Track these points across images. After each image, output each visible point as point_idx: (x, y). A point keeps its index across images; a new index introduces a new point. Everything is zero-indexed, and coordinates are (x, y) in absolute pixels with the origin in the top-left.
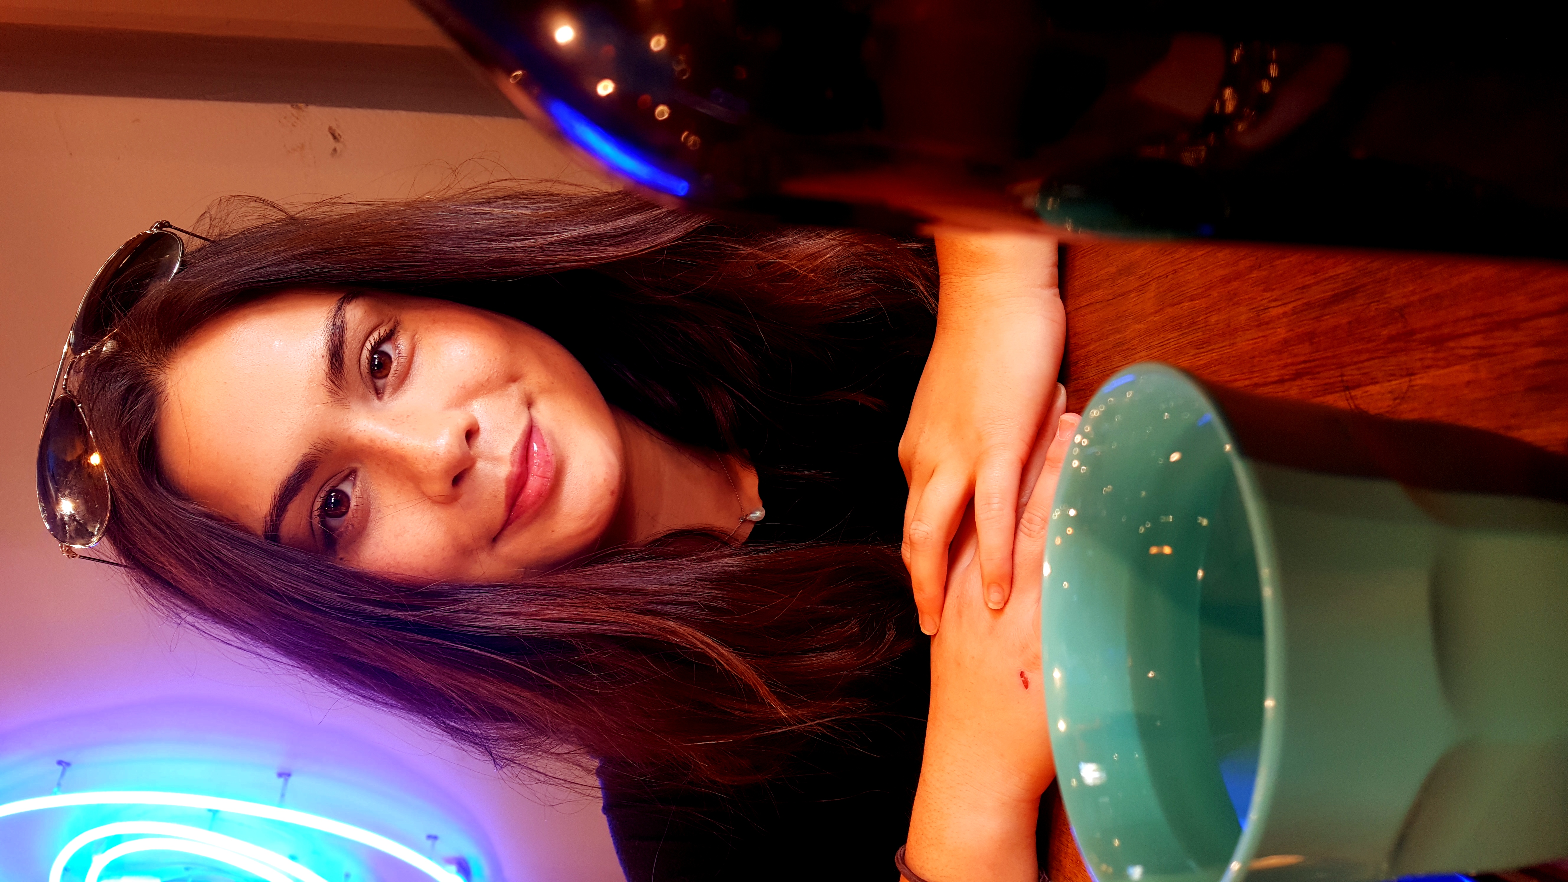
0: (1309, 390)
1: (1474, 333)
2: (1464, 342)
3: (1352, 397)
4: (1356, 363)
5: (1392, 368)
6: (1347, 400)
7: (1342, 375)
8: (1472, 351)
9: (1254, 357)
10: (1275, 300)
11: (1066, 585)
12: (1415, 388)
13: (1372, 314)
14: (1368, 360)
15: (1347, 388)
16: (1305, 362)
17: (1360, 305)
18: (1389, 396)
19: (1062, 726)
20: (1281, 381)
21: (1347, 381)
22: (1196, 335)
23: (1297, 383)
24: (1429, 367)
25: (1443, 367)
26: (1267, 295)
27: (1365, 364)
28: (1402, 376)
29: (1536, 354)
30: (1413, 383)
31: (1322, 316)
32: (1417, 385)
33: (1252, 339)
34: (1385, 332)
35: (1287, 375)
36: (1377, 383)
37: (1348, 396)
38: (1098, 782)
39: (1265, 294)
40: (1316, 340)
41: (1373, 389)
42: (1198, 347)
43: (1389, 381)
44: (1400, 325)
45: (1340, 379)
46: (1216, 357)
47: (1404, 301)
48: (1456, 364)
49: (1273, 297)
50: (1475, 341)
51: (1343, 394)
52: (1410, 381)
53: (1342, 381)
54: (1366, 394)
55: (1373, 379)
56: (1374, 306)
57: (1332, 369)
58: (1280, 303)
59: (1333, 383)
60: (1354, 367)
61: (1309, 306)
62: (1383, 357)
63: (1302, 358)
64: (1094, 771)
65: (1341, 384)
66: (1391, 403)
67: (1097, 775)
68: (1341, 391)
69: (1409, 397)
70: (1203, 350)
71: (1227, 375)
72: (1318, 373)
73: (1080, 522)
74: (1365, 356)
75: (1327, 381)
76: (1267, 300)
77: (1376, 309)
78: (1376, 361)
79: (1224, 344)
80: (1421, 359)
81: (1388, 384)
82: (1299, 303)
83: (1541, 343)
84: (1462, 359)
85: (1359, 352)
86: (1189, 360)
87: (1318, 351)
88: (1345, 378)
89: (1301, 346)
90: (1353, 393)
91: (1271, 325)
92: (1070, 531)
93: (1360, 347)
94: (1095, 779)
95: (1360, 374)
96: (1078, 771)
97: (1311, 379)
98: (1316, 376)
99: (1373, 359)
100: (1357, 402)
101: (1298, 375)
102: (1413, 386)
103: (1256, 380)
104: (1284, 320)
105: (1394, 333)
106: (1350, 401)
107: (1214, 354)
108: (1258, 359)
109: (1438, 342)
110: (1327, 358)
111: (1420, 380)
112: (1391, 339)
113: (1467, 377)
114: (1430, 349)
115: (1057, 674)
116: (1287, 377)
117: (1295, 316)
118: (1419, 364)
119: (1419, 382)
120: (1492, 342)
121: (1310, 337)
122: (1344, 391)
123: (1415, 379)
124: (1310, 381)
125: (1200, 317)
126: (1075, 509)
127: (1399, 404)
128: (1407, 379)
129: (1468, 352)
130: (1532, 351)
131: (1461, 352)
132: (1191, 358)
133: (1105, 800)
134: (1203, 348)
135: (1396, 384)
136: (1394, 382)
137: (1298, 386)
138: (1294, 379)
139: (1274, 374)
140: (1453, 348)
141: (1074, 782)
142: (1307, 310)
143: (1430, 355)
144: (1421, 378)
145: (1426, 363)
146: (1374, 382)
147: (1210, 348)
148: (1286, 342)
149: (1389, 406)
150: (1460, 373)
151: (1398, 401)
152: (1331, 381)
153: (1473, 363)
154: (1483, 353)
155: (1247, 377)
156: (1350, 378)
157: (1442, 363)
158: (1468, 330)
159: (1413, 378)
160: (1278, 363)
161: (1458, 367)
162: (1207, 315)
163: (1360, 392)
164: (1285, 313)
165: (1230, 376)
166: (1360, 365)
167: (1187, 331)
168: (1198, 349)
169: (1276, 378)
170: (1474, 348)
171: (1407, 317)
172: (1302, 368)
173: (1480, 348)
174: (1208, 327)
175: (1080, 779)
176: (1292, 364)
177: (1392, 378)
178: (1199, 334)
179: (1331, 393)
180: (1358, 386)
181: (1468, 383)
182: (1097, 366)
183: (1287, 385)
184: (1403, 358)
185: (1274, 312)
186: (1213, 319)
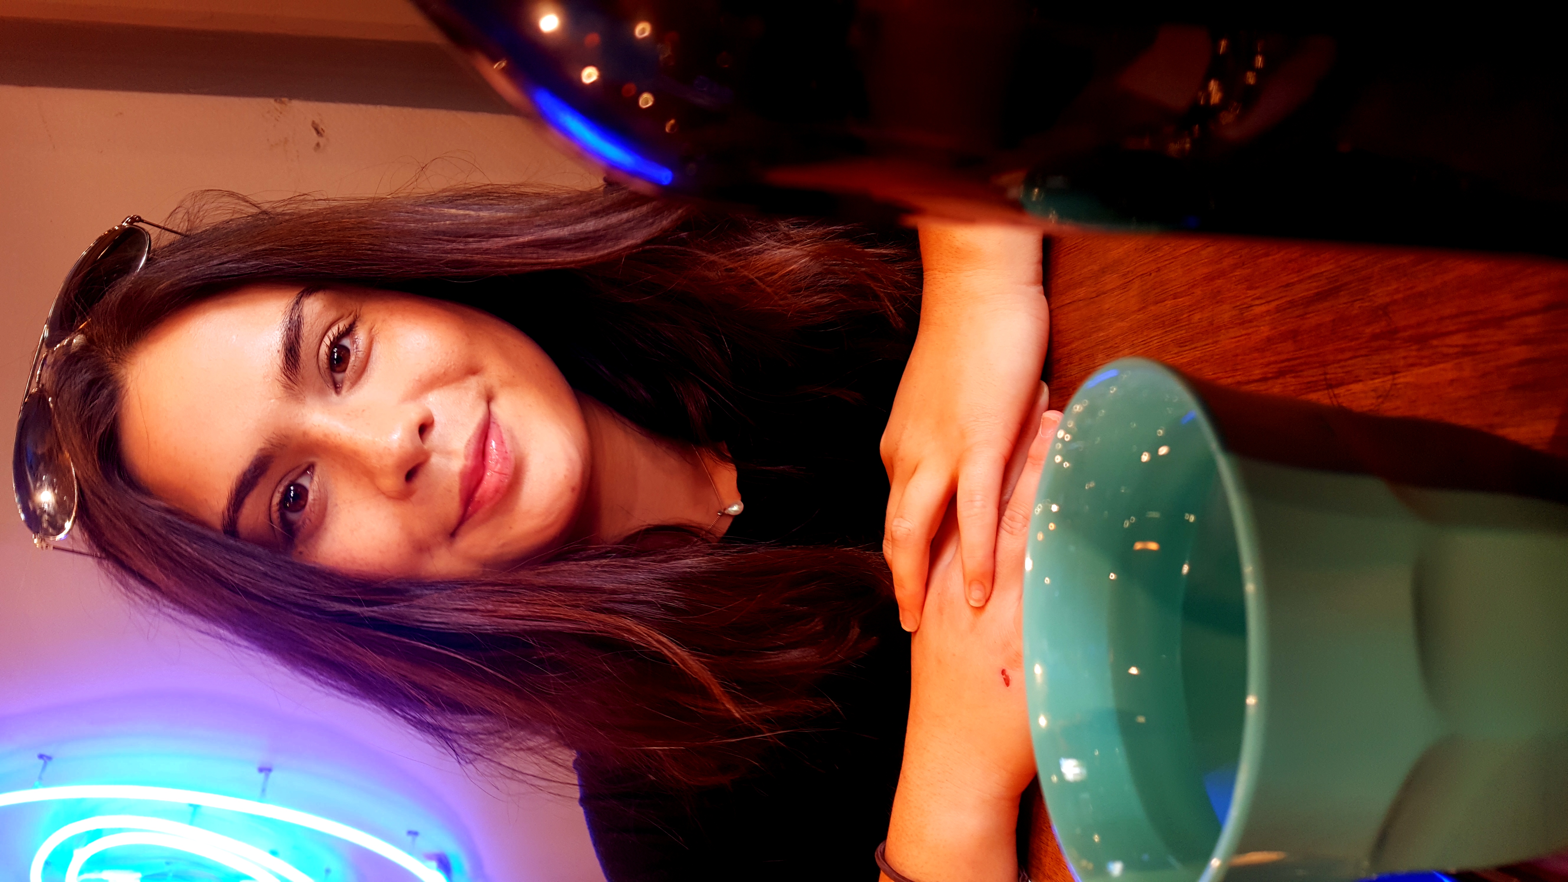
0: (1292, 388)
1: (1457, 332)
2: (1448, 341)
3: (1335, 395)
4: (1340, 361)
5: (1376, 366)
6: (1331, 398)
7: (1325, 374)
8: (1456, 350)
9: (1237, 355)
10: (1258, 298)
11: (1047, 580)
12: (1399, 386)
13: (1355, 312)
14: (1351, 358)
15: (1330, 387)
16: (1288, 360)
17: (1344, 303)
18: (1373, 394)
19: (1043, 721)
20: (1264, 379)
21: (1330, 379)
22: (1180, 332)
23: (1280, 381)
24: (1413, 365)
25: (1426, 366)
26: (1250, 293)
27: (1350, 362)
28: (1386, 374)
29: (1520, 352)
30: (1396, 381)
31: (1306, 314)
32: (1399, 384)
33: (1235, 338)
34: (1368, 330)
35: (1271, 373)
36: (1360, 381)
37: (1332, 394)
38: (1078, 778)
39: (1248, 291)
40: (1300, 338)
41: (1356, 387)
42: (1182, 345)
43: (1372, 379)
44: (1383, 323)
45: (1323, 377)
46: (1199, 355)
47: (1388, 299)
48: (1439, 363)
49: (1258, 295)
50: (1459, 339)
51: (1326, 392)
52: (1394, 379)
53: (1325, 379)
54: (1349, 392)
55: (1357, 377)
56: (1357, 304)
57: (1316, 368)
58: (1263, 301)
59: (1316, 381)
60: (1336, 365)
61: (1292, 304)
62: (1366, 355)
63: (1284, 357)
64: (1074, 766)
65: (1324, 383)
66: (1374, 401)
67: (1077, 770)
68: (1324, 389)
69: (1392, 395)
70: (1187, 348)
71: (1211, 374)
72: (1301, 371)
73: (1061, 517)
74: (1348, 354)
75: (1310, 379)
76: (1250, 299)
77: (1359, 307)
78: (1360, 359)
79: (1207, 342)
80: (1404, 358)
81: (1371, 382)
82: (1284, 300)
83: (1525, 341)
84: (1446, 357)
85: (1342, 351)
86: (1172, 358)
87: (1301, 349)
88: (1328, 376)
89: (1284, 344)
90: (1336, 391)
91: (1255, 323)
92: (1052, 526)
93: (1343, 346)
94: (1075, 775)
95: (1343, 372)
96: (1059, 767)
97: (1294, 377)
98: (1300, 373)
99: (1356, 357)
100: (1340, 400)
101: (1281, 374)
102: (1395, 384)
103: (1239, 378)
104: (1267, 318)
105: (1378, 331)
106: (1334, 399)
107: (1197, 352)
108: (1240, 358)
109: (1421, 340)
110: (1310, 356)
111: (1404, 378)
112: (1375, 337)
113: (1451, 375)
114: (1414, 348)
115: (1038, 670)
116: (1270, 375)
117: (1278, 314)
118: (1402, 362)
119: (1402, 380)
120: (1475, 340)
121: (1293, 335)
122: (1327, 389)
123: (1399, 377)
124: (1294, 380)
125: (1184, 314)
126: (1057, 504)
127: (1383, 403)
128: (1390, 377)
129: (1451, 351)
130: (1517, 349)
131: (1445, 350)
132: (1174, 356)
133: (1085, 796)
134: (1186, 346)
135: (1379, 382)
136: (1376, 381)
137: (1281, 384)
138: (1277, 378)
139: (1257, 372)
140: (1437, 346)
141: (1055, 779)
142: (1289, 308)
143: (1414, 353)
144: (1404, 377)
145: (1410, 361)
146: (1357, 380)
147: (1193, 346)
148: (1269, 340)
149: (1372, 404)
150: (1444, 372)
151: (1380, 400)
152: (1314, 379)
153: (1457, 361)
154: (1467, 352)
155: (1230, 375)
156: (1333, 376)
157: (1425, 361)
158: (1452, 328)
159: (1396, 376)
160: (1261, 361)
161: (1441, 366)
162: (1191, 313)
163: (1343, 390)
164: (1268, 311)
165: (1212, 374)
166: (1342, 363)
167: (1170, 329)
168: (1181, 347)
169: (1260, 376)
170: (1457, 346)
171: (1391, 315)
172: (1286, 367)
173: (1464, 346)
174: (1191, 325)
175: (1061, 775)
176: (1276, 362)
177: (1376, 376)
178: (1184, 331)
179: (1315, 391)
180: (1340, 384)
181: (1452, 381)
182: (1080, 364)
183: (1270, 383)
184: (1387, 357)
185: (1258, 310)
186: (1197, 317)
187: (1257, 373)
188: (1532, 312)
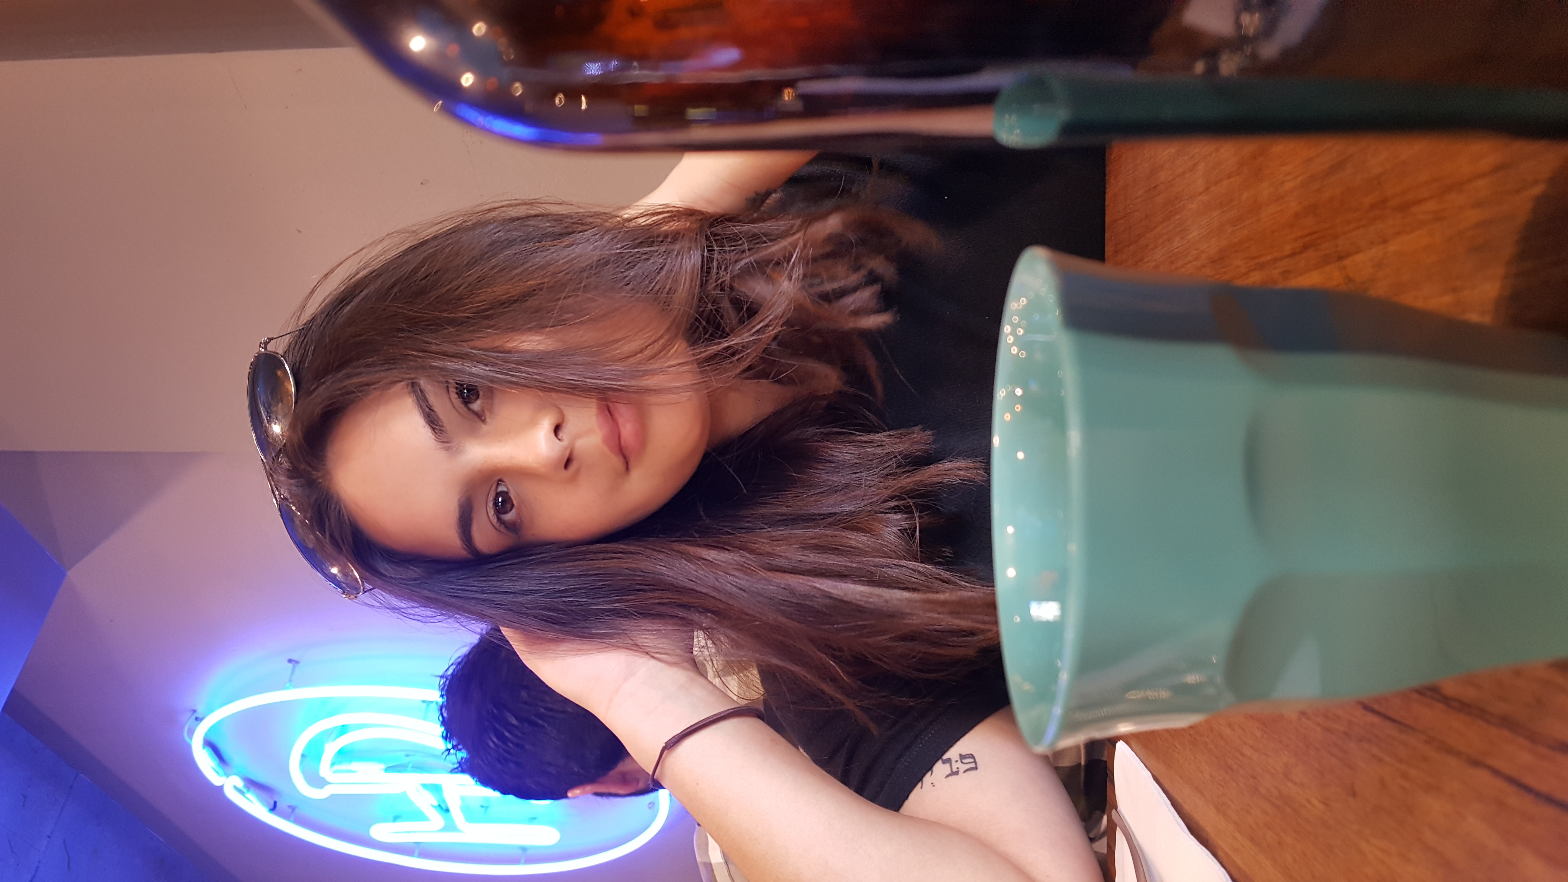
1: (1431, 198)
2: (1424, 207)
4: (1346, 233)
5: (1372, 236)
7: (1337, 246)
8: (1429, 216)
10: (1289, 174)
13: (1357, 183)
14: (1354, 230)
15: (1340, 258)
16: (1311, 234)
18: (1370, 265)
20: (1293, 254)
21: (1341, 249)
24: (1398, 233)
25: (1408, 233)
27: (1354, 233)
28: (1379, 244)
29: (1475, 215)
30: (1387, 250)
31: (1323, 187)
32: (1390, 252)
33: (1272, 214)
34: (1367, 201)
35: (1298, 248)
36: (1362, 251)
40: (1318, 211)
41: (1359, 258)
43: (1370, 249)
44: (1377, 193)
45: (1334, 249)
47: (1380, 169)
48: (1418, 229)
49: (1288, 171)
50: (1431, 206)
51: (1337, 263)
52: (1385, 248)
53: (1337, 251)
54: (1354, 263)
55: (1359, 247)
56: (1360, 176)
57: (1328, 240)
58: (1292, 177)
59: (1330, 254)
60: (1343, 237)
61: (1312, 178)
62: (1365, 226)
63: (1307, 231)
65: (1335, 255)
66: (1371, 270)
69: (1385, 264)
70: (1238, 227)
72: (1319, 244)
74: (1353, 226)
78: (1361, 230)
80: (1392, 226)
81: (1369, 252)
84: (1422, 224)
85: (1349, 222)
87: (1319, 223)
89: (1307, 219)
91: (1285, 199)
93: (1350, 217)
95: (1349, 244)
99: (1359, 228)
101: (1305, 248)
102: (1387, 253)
104: (1295, 194)
105: (1373, 201)
109: (1404, 208)
110: (1326, 229)
111: (1392, 247)
112: (1373, 207)
113: (1425, 241)
114: (1399, 216)
117: (1302, 189)
118: (1391, 231)
119: (1391, 249)
120: (1443, 206)
121: (1314, 209)
122: (1338, 261)
123: (1389, 246)
125: (1235, 194)
126: (1020, 388)
127: (1377, 271)
128: (1383, 246)
129: (1426, 217)
130: (1472, 212)
131: (1422, 217)
135: (1375, 252)
136: (1373, 250)
138: (1301, 252)
140: (1415, 214)
142: (1310, 182)
143: (1399, 222)
144: (1393, 245)
145: (1396, 229)
146: (1359, 251)
148: (1296, 215)
149: (1369, 273)
150: (1421, 238)
151: (1376, 269)
152: (1328, 251)
153: (1430, 227)
154: (1437, 218)
156: (1343, 246)
157: (1407, 228)
158: (1426, 195)
159: (1387, 244)
160: (1291, 236)
161: (1419, 233)
162: (1240, 192)
164: (1295, 187)
166: (1348, 235)
170: (1430, 212)
171: (1382, 185)
173: (1435, 212)
174: (1241, 204)
176: (1301, 237)
177: (1372, 246)
181: (1427, 247)
184: (1380, 226)
185: (1289, 185)
186: (1245, 196)
187: (1288, 249)
188: (1482, 175)
